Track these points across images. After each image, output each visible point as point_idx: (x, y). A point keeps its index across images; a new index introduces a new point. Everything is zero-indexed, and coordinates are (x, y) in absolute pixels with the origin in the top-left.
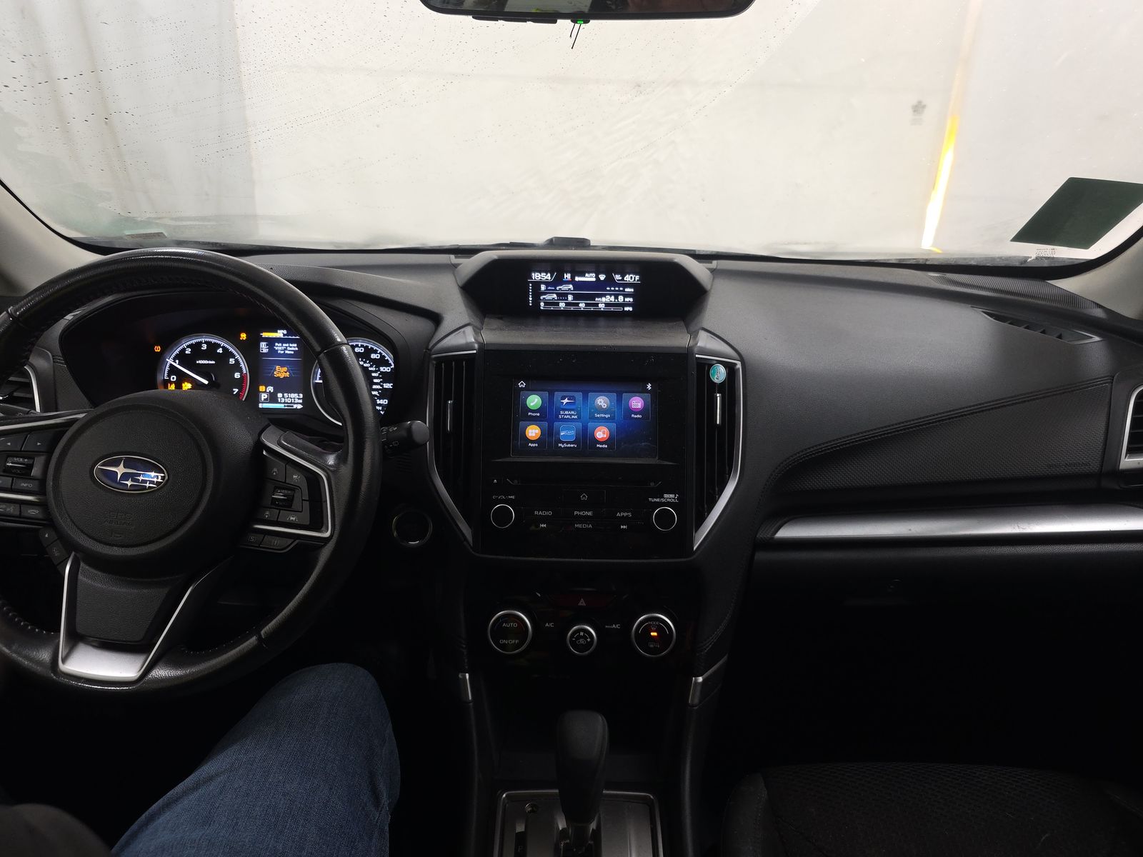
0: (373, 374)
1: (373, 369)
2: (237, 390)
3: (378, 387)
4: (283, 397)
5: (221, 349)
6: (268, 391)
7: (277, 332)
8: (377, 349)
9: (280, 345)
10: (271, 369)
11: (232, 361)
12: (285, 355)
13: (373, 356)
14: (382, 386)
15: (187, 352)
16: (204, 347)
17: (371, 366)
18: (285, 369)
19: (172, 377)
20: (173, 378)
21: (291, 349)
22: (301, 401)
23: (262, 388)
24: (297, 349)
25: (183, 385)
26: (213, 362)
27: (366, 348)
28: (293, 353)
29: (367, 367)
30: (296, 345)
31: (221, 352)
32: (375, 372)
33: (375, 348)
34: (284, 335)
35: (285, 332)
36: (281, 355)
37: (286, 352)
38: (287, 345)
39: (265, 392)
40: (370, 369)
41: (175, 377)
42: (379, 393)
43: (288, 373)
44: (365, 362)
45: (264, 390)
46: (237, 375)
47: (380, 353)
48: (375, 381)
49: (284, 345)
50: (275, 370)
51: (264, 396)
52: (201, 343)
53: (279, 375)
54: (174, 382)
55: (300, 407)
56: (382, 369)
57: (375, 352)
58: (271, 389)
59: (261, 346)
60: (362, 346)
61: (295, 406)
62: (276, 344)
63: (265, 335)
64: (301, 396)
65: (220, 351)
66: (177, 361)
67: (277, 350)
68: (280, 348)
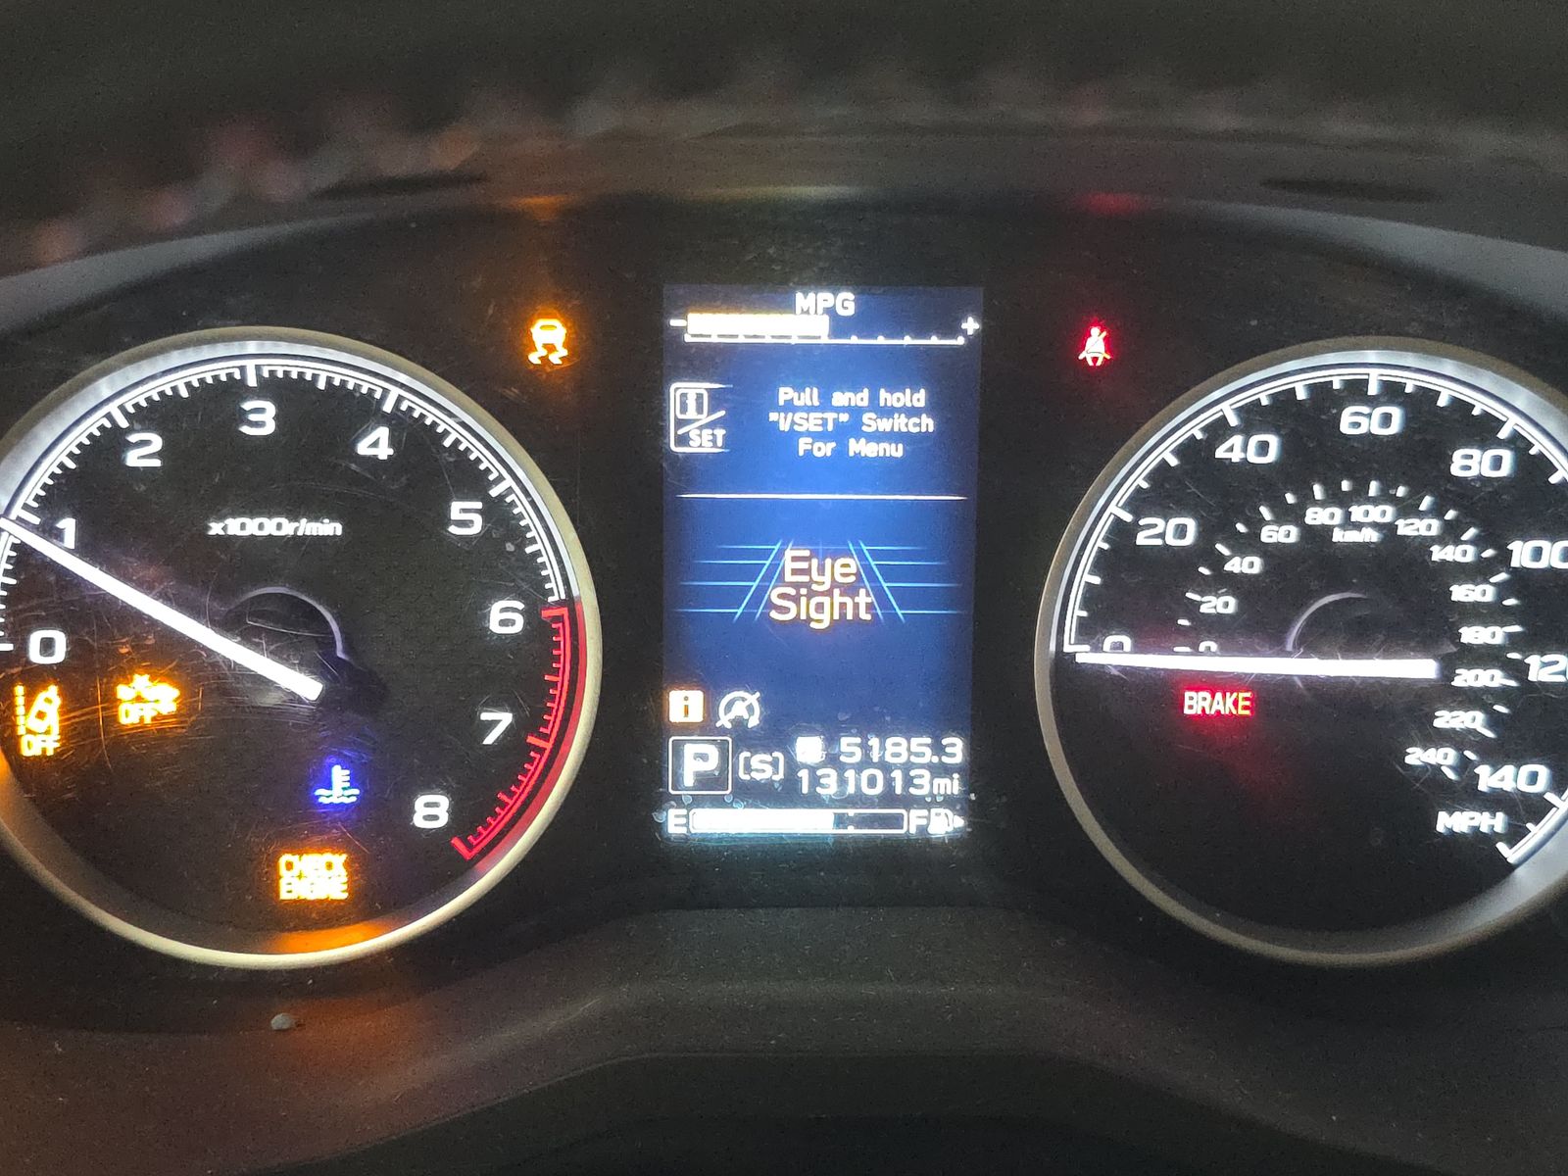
0: (1461, 593)
1: (1461, 553)
2: (505, 719)
3: (1492, 678)
4: (832, 760)
5: (382, 433)
6: (725, 721)
7: (788, 307)
8: (1498, 410)
9: (810, 396)
10: (751, 573)
11: (465, 517)
12: (844, 470)
13: (1470, 463)
14: (1519, 670)
15: (133, 459)
16: (263, 419)
17: (1451, 534)
18: (845, 568)
19: (35, 638)
20: (47, 646)
21: (885, 425)
22: (953, 786)
23: (683, 704)
24: (928, 424)
25: (123, 691)
26: (330, 528)
27: (1420, 404)
28: (896, 451)
29: (1424, 544)
30: (920, 398)
31: (384, 452)
32: (1477, 572)
33: (1481, 405)
34: (839, 325)
35: (846, 302)
36: (811, 472)
37: (857, 447)
38: (862, 398)
39: (707, 728)
40: (1438, 554)
41: (60, 638)
42: (1494, 721)
43: (863, 598)
44: (1407, 509)
45: (697, 715)
46: (504, 617)
47: (1518, 443)
48: (1473, 635)
49: (840, 398)
50: (774, 574)
51: (695, 760)
52: (234, 389)
53: (805, 609)
54: (54, 673)
55: (945, 824)
56: (1521, 553)
57: (1484, 431)
58: (744, 706)
59: (674, 411)
60: (1392, 392)
61: (913, 821)
62: (785, 393)
63: (702, 326)
64: (956, 749)
65: (376, 444)
66: (68, 525)
67: (793, 435)
68: (812, 423)
